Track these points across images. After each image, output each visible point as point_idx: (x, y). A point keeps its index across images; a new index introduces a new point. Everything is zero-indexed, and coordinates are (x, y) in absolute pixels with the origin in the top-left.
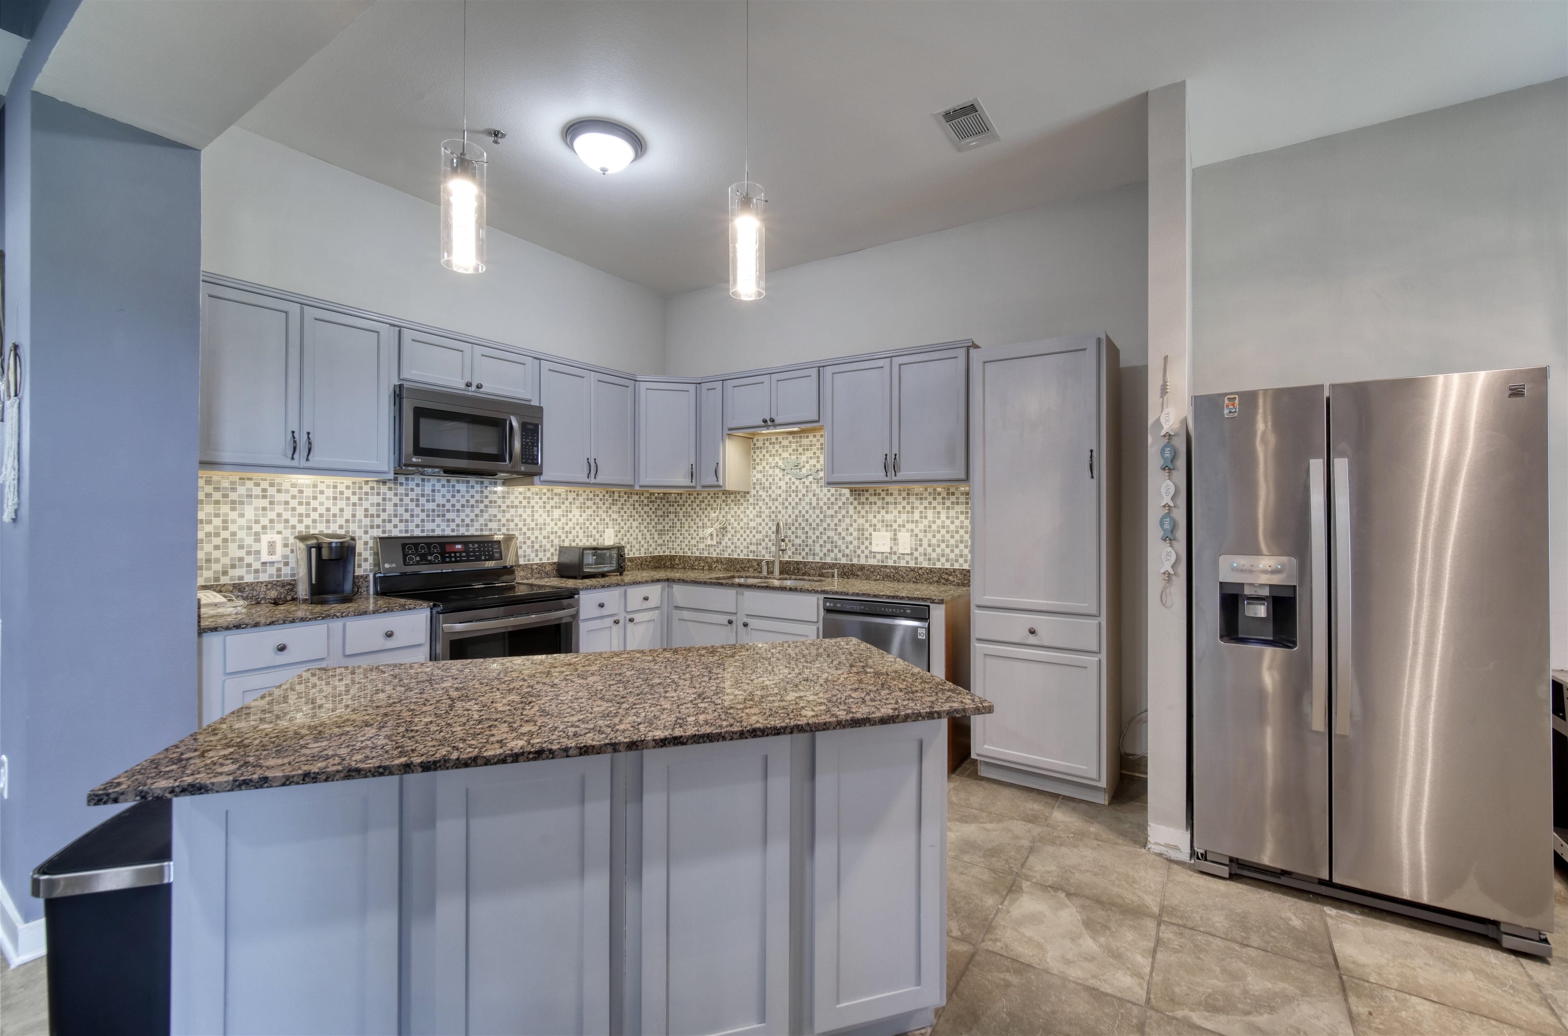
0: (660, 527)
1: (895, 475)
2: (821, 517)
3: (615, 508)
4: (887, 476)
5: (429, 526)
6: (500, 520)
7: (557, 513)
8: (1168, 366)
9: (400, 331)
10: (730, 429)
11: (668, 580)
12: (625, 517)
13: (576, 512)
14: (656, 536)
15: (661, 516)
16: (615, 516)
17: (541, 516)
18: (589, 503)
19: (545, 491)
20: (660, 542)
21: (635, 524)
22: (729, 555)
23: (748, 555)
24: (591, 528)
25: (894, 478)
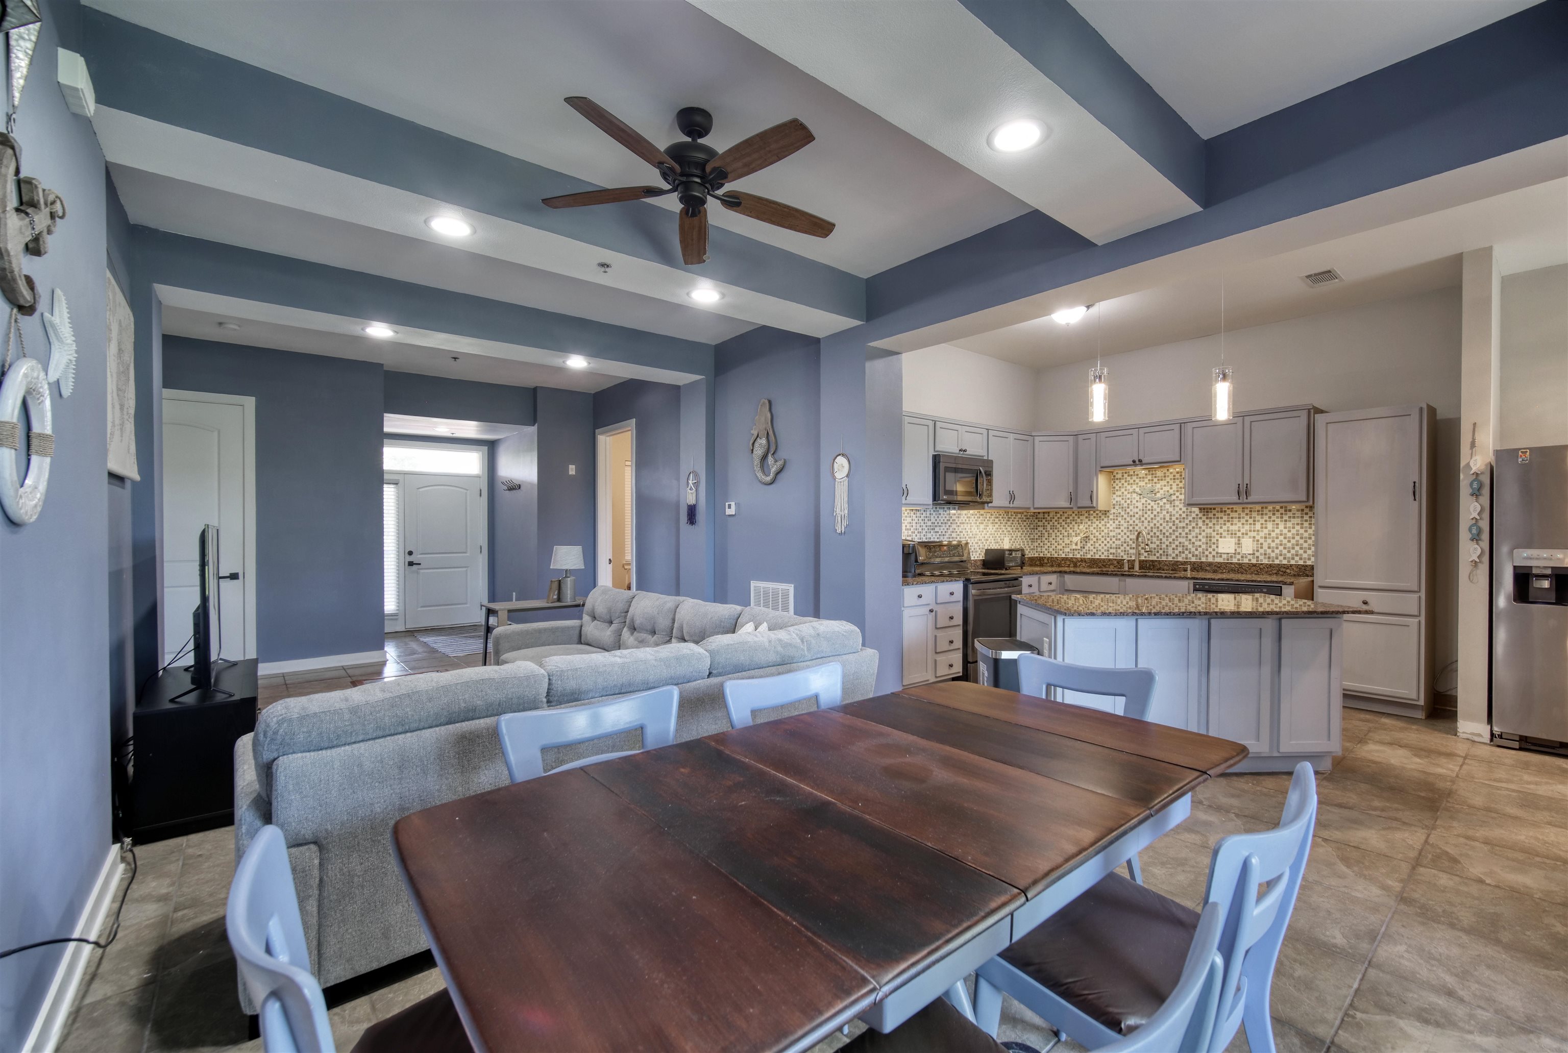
0: (1032, 537)
1: (1247, 498)
2: (1174, 528)
3: (1009, 523)
4: (1239, 499)
5: (929, 535)
6: (957, 532)
7: (982, 526)
8: (1476, 429)
9: (935, 423)
10: (1102, 467)
11: (1060, 572)
12: (1014, 530)
13: (991, 526)
14: (1030, 543)
15: (1033, 529)
16: (1009, 529)
17: (975, 530)
18: (997, 520)
19: (976, 512)
20: (1032, 547)
21: (1019, 534)
22: (1092, 556)
23: (1108, 556)
24: (997, 536)
25: (1245, 501)
